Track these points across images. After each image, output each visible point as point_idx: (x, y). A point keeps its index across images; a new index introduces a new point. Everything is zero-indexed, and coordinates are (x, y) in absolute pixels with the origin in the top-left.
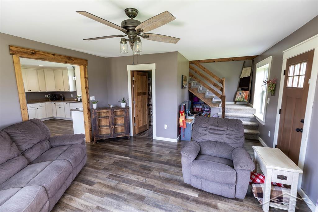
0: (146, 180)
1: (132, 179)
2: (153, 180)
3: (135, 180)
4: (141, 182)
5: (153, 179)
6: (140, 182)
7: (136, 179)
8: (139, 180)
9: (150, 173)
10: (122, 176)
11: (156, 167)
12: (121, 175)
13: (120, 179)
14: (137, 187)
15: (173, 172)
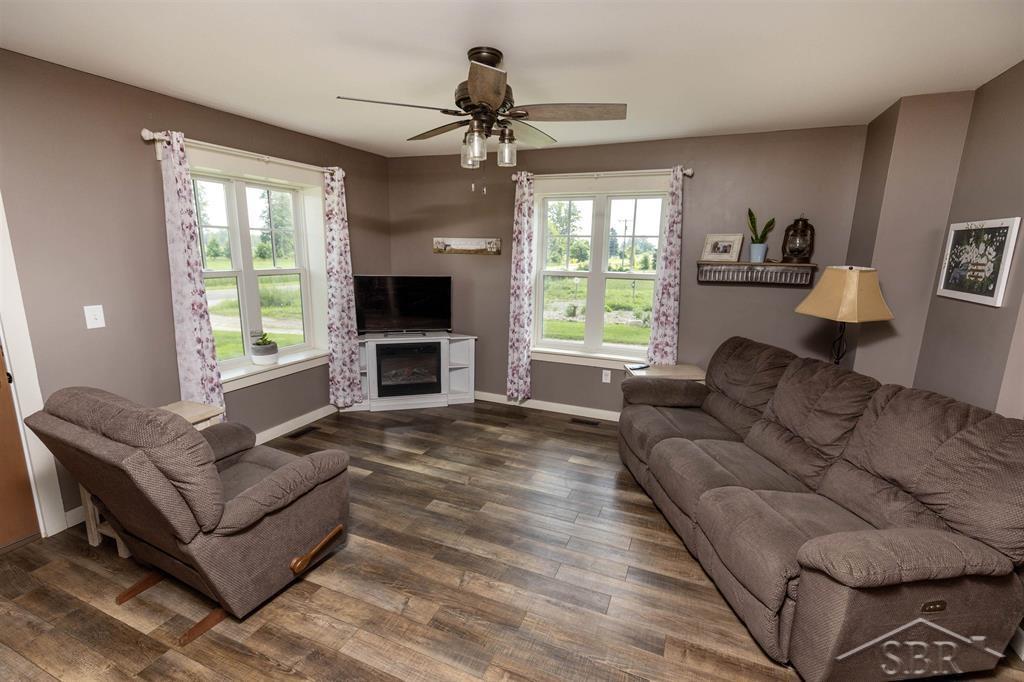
0: (462, 581)
1: (510, 586)
2: (437, 579)
3: (500, 580)
4: (477, 574)
5: (436, 583)
6: (481, 573)
7: (497, 583)
8: (484, 579)
9: (441, 610)
10: (554, 600)
11: (409, 645)
12: (556, 604)
13: (551, 588)
14: (490, 557)
15: (348, 611)
